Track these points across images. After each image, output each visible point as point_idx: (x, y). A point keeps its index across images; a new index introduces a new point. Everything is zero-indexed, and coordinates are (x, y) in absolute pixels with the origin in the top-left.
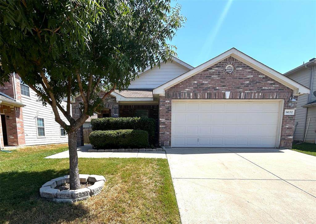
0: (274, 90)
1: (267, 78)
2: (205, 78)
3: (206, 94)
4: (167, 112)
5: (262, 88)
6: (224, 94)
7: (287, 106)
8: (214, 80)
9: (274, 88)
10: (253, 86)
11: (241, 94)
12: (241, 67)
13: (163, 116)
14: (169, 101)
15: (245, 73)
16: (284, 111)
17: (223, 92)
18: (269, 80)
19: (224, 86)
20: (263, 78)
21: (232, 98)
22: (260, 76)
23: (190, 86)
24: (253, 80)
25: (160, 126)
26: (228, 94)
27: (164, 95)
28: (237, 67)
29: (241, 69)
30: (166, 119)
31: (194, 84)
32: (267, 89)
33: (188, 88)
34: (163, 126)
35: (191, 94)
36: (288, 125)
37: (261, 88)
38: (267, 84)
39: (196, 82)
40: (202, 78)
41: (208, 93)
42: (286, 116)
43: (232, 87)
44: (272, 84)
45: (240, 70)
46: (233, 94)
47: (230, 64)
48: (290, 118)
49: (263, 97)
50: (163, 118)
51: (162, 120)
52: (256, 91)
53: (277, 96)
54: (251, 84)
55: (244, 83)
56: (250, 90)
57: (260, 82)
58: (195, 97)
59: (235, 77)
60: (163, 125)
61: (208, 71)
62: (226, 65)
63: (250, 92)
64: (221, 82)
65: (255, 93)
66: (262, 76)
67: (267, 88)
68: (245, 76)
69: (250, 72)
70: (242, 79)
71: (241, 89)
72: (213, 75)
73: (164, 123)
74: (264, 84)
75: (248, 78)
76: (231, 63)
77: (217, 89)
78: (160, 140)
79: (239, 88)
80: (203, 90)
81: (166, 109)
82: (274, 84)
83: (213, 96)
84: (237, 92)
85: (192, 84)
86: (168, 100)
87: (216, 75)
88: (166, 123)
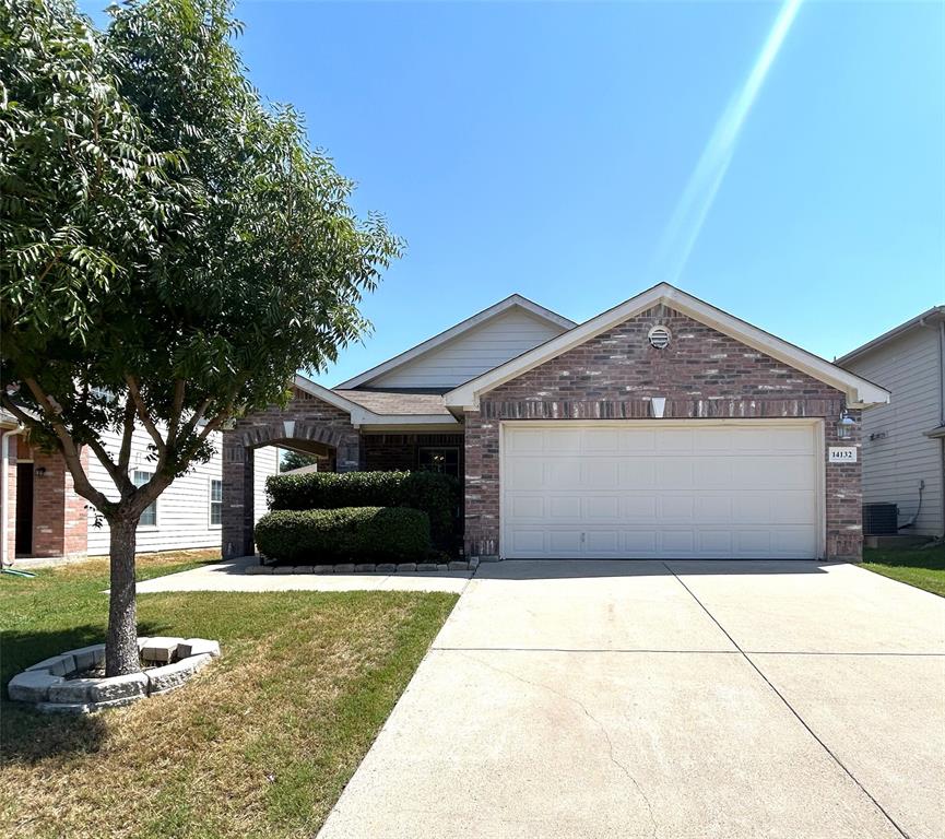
0: (791, 392)
1: (767, 361)
2: (593, 363)
3: (597, 405)
4: (485, 456)
5: (757, 387)
6: (649, 405)
7: (833, 439)
8: (617, 367)
9: (790, 388)
10: (729, 383)
11: (696, 404)
12: (691, 332)
13: (477, 466)
14: (490, 426)
15: (703, 348)
16: (827, 450)
17: (644, 399)
18: (774, 366)
19: (646, 383)
20: (757, 360)
21: (673, 414)
22: (746, 355)
23: (550, 385)
24: (728, 366)
25: (467, 497)
26: (659, 406)
27: (478, 410)
28: (680, 331)
29: (691, 336)
30: (483, 477)
31: (562, 378)
32: (771, 391)
33: (545, 390)
34: (474, 497)
35: (555, 407)
36: (842, 491)
37: (753, 387)
38: (768, 376)
39: (566, 373)
40: (584, 361)
41: (602, 404)
42: (835, 464)
43: (670, 387)
44: (782, 376)
45: (689, 339)
46: (673, 404)
47: (660, 324)
48: (847, 470)
49: (762, 413)
50: (474, 474)
51: (472, 478)
52: (739, 397)
53: (800, 409)
54: (723, 377)
55: (703, 373)
56: (723, 393)
57: (749, 372)
58: (567, 415)
59: (677, 358)
60: (475, 493)
61: (599, 342)
62: (650, 327)
63: (722, 397)
64: (639, 372)
65: (737, 403)
66: (752, 355)
67: (770, 388)
68: (705, 356)
69: (715, 345)
70: (697, 362)
71: (697, 390)
72: (615, 352)
73: (478, 487)
74: (762, 376)
75: (716, 362)
76: (664, 322)
77: (628, 392)
78: (467, 537)
79: (689, 388)
80: (588, 394)
81: (484, 446)
82: (790, 377)
83: (617, 410)
84: (685, 400)
85: (555, 378)
86: (490, 423)
87: (623, 352)
88: (484, 487)
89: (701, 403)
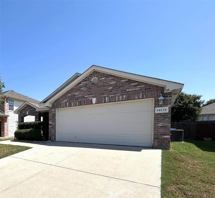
0: (140, 90)
1: (130, 81)
2: (77, 91)
3: (77, 102)
4: (53, 117)
5: (126, 90)
6: (91, 101)
7: (157, 104)
8: (82, 91)
9: (139, 89)
10: (116, 91)
11: (105, 98)
12: (104, 77)
14: (54, 110)
15: (107, 81)
16: (155, 109)
17: (90, 99)
18: (132, 83)
19: (90, 94)
20: (126, 82)
21: (98, 102)
22: (122, 81)
23: (66, 98)
24: (115, 85)
25: (49, 127)
26: (94, 100)
27: (51, 106)
28: (100, 78)
29: (104, 78)
30: (52, 122)
31: (69, 96)
32: (131, 91)
33: (66, 100)
34: (51, 127)
35: (67, 104)
36: (161, 123)
37: (124, 91)
38: (130, 86)
39: (70, 95)
40: (74, 91)
41: (79, 102)
42: (158, 114)
43: (97, 94)
44: (136, 85)
45: (103, 80)
46: (98, 99)
47: (94, 77)
48: (163, 116)
49: (128, 99)
50: (51, 121)
51: (50, 122)
52: (120, 94)
53: (143, 96)
54: (114, 89)
55: (107, 89)
56: (114, 94)
57: (123, 86)
58: (70, 106)
59: (99, 86)
61: (78, 85)
62: (91, 78)
63: (114, 95)
64: (88, 92)
65: (119, 96)
66: (124, 81)
67: (131, 90)
68: (108, 84)
69: (112, 79)
70: (105, 86)
71: (106, 94)
72: (82, 87)
73: (51, 124)
74: (128, 87)
75: (112, 85)
77: (86, 97)
78: (49, 136)
79: (103, 94)
80: (75, 100)
81: (52, 115)
82: (139, 85)
83: (83, 103)
84: (102, 98)
85: (67, 97)
86: (54, 109)
87: (84, 87)
89: (107, 98)
